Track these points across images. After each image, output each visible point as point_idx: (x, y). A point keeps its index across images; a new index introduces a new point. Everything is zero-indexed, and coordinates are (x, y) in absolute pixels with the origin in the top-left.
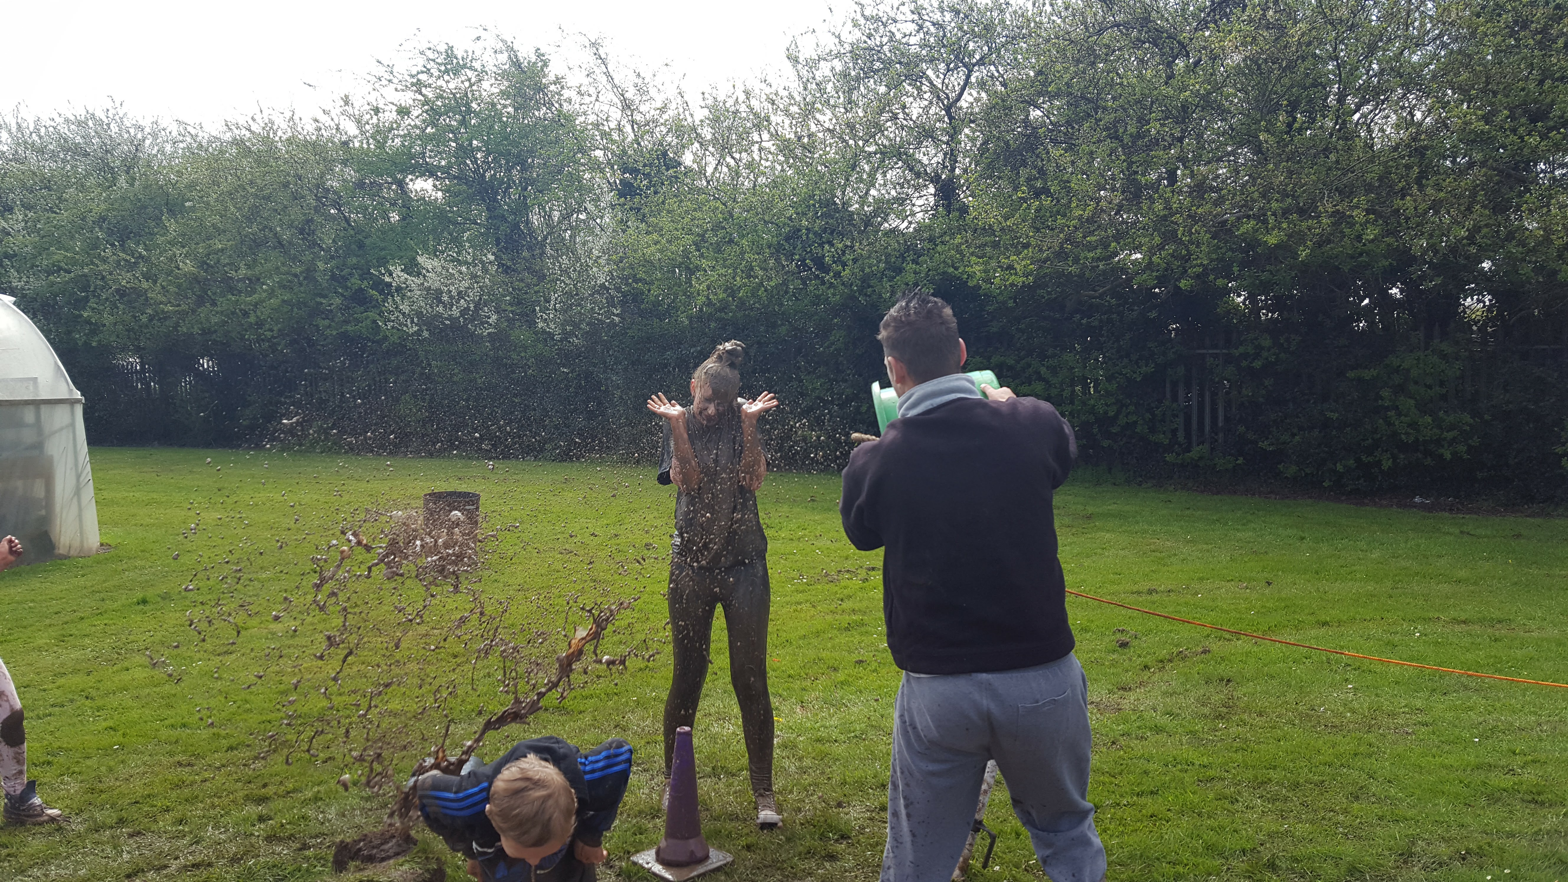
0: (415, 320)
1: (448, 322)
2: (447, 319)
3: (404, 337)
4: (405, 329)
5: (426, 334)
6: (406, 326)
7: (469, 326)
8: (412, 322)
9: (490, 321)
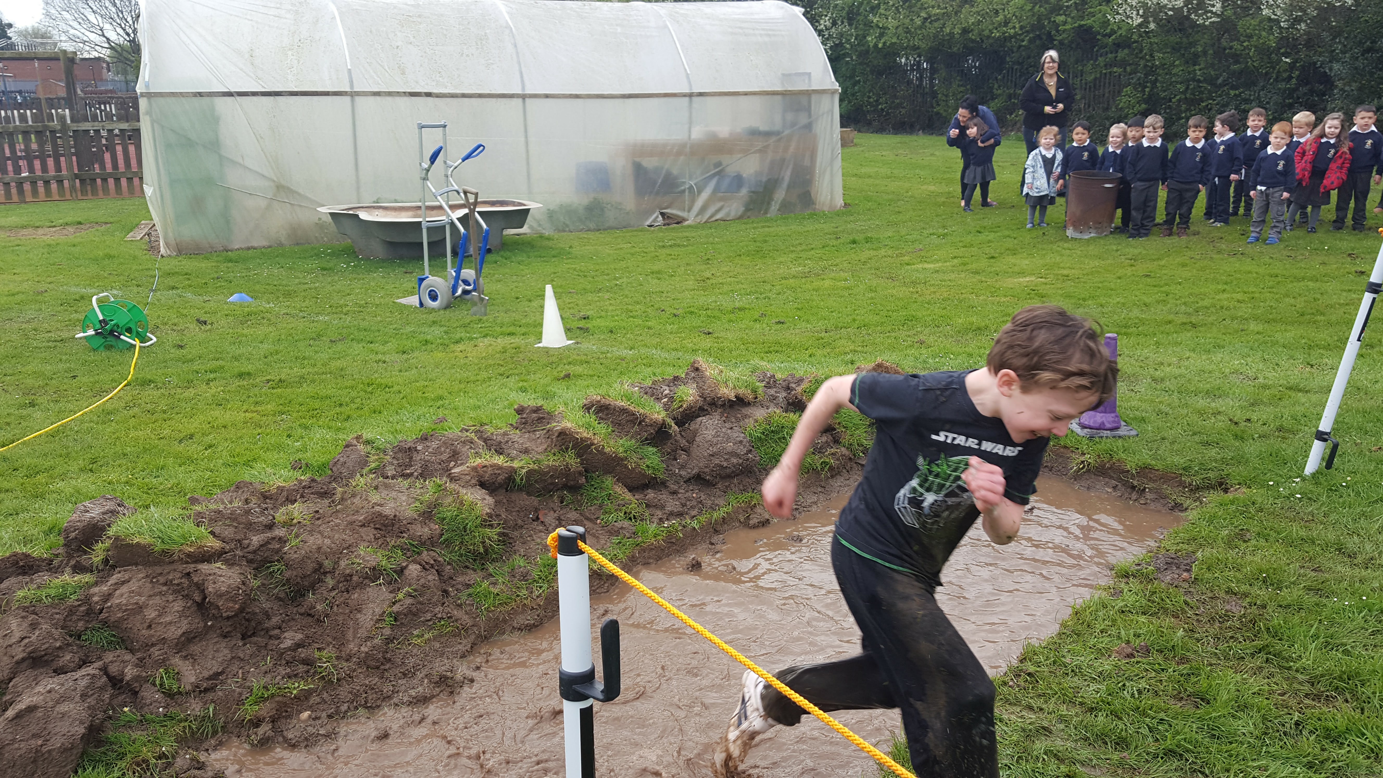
0: (1141, 12)
1: (1171, 13)
2: (1170, 9)
3: (1130, 29)
4: (1130, 21)
5: (1152, 26)
6: (1132, 18)
7: (1193, 16)
8: (1138, 14)
9: (1214, 10)
